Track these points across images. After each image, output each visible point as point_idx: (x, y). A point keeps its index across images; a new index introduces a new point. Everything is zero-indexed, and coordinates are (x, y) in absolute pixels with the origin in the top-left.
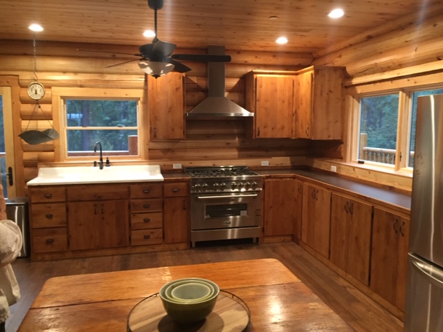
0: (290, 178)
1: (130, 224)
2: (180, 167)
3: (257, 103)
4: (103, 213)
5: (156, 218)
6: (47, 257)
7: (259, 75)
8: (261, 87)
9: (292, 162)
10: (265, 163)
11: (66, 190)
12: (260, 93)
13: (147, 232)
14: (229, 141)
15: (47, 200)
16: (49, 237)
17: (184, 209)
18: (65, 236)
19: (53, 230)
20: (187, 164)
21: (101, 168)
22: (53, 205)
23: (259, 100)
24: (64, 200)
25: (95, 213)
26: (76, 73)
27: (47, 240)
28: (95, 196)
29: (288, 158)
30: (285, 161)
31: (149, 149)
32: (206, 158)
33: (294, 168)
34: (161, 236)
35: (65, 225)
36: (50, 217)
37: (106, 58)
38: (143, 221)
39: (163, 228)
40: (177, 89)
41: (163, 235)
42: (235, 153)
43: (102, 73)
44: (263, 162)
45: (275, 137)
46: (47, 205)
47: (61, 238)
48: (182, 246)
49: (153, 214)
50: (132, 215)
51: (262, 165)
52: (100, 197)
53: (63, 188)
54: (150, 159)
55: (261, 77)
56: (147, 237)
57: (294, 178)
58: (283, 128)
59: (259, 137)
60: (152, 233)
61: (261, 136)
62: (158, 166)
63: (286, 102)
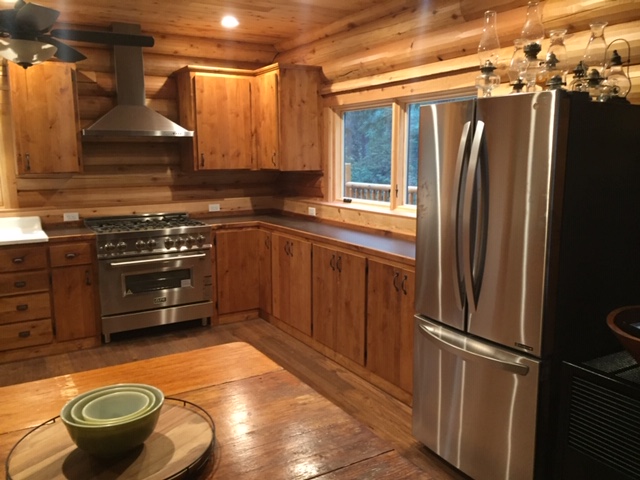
0: (252, 227)
2: (77, 219)
3: (198, 116)
5: (38, 301)
7: (197, 74)
8: (202, 91)
9: (254, 206)
10: (214, 207)
12: (201, 101)
13: (24, 327)
14: (156, 176)
17: (88, 284)
20: (89, 213)
23: (200, 113)
29: (248, 199)
30: (244, 203)
31: (18, 191)
32: (120, 203)
33: (257, 212)
34: (51, 330)
38: (14, 309)
40: (62, 90)
41: (54, 329)
42: (168, 193)
44: (211, 206)
45: (227, 168)
48: (88, 343)
49: (35, 296)
51: (210, 210)
54: (20, 207)
55: (202, 77)
56: (24, 335)
57: (258, 226)
58: (238, 155)
59: (204, 168)
60: (33, 327)
61: (207, 166)
62: (37, 218)
63: (242, 116)
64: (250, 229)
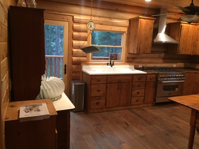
1: (131, 94)
2: (142, 67)
3: (181, 37)
4: (121, 89)
5: (142, 91)
6: (96, 111)
8: (183, 30)
9: (184, 66)
11: (107, 77)
12: (182, 33)
13: (137, 98)
14: (160, 55)
15: (98, 83)
16: (98, 101)
18: (105, 100)
19: (99, 98)
20: (144, 65)
21: (112, 66)
22: (101, 85)
23: (181, 36)
24: (105, 82)
25: (118, 89)
26: (99, 17)
27: (97, 103)
28: (119, 81)
29: (183, 63)
31: (127, 58)
33: (186, 68)
34: (143, 100)
35: (105, 95)
36: (98, 91)
37: (113, 10)
38: (137, 93)
39: (144, 96)
40: (151, 28)
41: (144, 100)
43: (110, 18)
44: (174, 65)
45: (185, 54)
46: (98, 85)
47: (102, 101)
48: (150, 105)
49: (141, 90)
50: (133, 90)
51: (174, 66)
52: (120, 81)
53: (106, 77)
54: (128, 62)
55: (184, 25)
56: (137, 101)
57: (195, 73)
58: (189, 50)
59: (180, 54)
60: (140, 99)
61: (181, 53)
62: (133, 66)
63: (191, 38)
64: (193, 74)
